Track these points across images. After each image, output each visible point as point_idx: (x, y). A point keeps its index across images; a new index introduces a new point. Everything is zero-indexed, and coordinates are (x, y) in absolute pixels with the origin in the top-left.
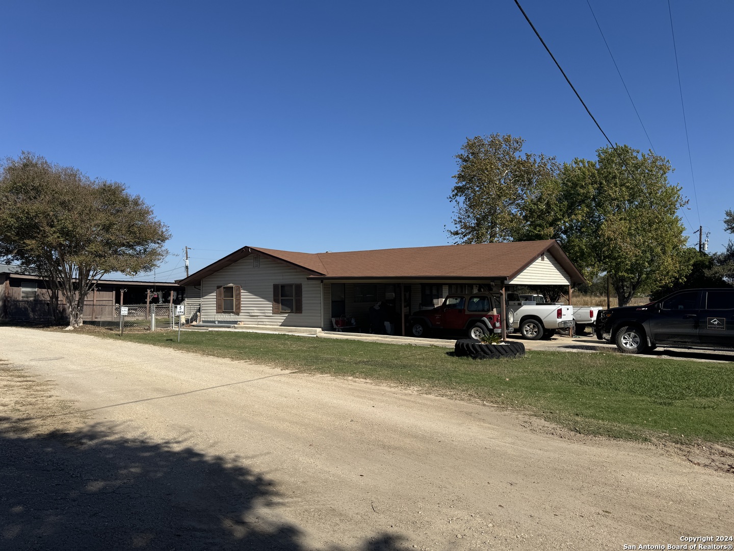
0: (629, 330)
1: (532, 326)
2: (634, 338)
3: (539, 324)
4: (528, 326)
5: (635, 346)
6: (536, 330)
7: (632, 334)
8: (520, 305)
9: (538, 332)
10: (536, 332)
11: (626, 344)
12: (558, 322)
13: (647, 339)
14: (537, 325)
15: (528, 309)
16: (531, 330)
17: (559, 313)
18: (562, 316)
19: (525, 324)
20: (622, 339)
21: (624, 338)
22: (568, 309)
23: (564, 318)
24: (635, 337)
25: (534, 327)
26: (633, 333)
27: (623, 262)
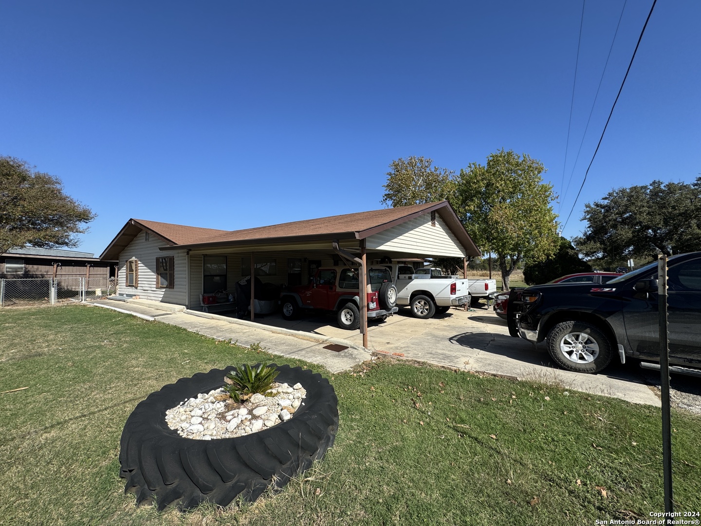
0: (576, 330)
1: (423, 303)
2: (586, 343)
3: (431, 302)
4: (419, 303)
5: (590, 359)
6: (427, 307)
7: (584, 336)
8: (410, 279)
9: (429, 310)
10: (427, 309)
11: (570, 353)
12: (451, 299)
13: (617, 349)
14: (429, 302)
15: (419, 283)
16: (422, 307)
17: (453, 289)
18: (457, 292)
19: (416, 300)
20: (562, 344)
21: (566, 342)
22: (463, 283)
23: (458, 294)
24: (588, 342)
25: (425, 303)
26: (586, 336)
27: (508, 242)
